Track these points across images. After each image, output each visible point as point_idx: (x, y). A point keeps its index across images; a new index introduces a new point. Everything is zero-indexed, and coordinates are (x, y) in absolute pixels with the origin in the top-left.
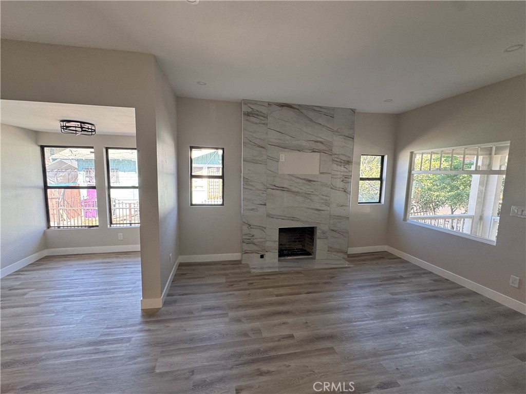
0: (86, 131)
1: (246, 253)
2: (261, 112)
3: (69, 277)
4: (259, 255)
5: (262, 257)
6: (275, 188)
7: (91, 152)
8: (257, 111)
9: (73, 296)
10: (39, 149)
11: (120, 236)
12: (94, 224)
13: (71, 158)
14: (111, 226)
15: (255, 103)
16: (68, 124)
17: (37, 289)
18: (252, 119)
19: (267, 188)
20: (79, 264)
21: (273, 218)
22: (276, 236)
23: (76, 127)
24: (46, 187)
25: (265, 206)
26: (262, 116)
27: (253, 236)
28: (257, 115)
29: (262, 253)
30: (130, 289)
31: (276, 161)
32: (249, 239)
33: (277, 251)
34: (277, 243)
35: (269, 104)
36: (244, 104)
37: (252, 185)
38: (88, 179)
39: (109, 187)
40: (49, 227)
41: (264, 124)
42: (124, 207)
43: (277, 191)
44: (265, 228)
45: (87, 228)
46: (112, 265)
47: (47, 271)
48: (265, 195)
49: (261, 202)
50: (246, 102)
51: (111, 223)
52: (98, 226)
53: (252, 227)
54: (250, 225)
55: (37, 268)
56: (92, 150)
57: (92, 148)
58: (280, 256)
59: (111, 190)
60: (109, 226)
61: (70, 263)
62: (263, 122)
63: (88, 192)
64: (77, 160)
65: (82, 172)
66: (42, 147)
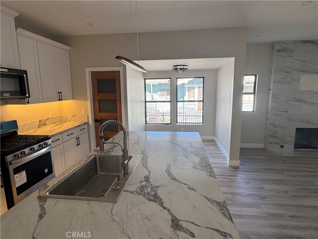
1: (271, 143)
2: (289, 48)
4: (280, 146)
5: (282, 147)
6: (295, 100)
7: (169, 81)
8: (286, 48)
10: (143, 80)
11: (182, 130)
12: (168, 123)
15: (285, 42)
16: (176, 68)
18: (281, 54)
19: (289, 100)
21: (292, 121)
22: (293, 133)
23: (179, 68)
24: (146, 102)
25: (286, 113)
26: (290, 51)
27: (276, 132)
28: (286, 50)
29: (282, 145)
31: (298, 81)
32: (273, 134)
33: (294, 144)
34: (294, 138)
35: (295, 42)
36: (277, 44)
37: (277, 98)
39: (177, 101)
40: (146, 123)
41: (290, 56)
43: (296, 102)
44: (286, 127)
48: (288, 105)
49: (284, 110)
50: (279, 43)
51: (177, 122)
52: (170, 124)
53: (276, 126)
54: (275, 125)
57: (170, 78)
58: (295, 148)
59: (178, 103)
62: (290, 55)
66: (145, 79)
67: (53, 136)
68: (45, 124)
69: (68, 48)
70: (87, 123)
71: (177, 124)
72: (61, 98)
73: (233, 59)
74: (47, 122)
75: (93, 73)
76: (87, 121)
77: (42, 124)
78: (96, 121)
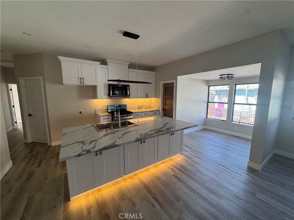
0: (230, 78)
3: (213, 138)
7: (228, 87)
9: (215, 146)
10: (208, 87)
11: (236, 128)
12: (224, 120)
13: (213, 90)
14: (232, 122)
16: (222, 76)
17: (203, 139)
20: (217, 135)
23: (225, 77)
24: (208, 102)
30: (241, 154)
38: (219, 99)
39: (234, 103)
40: (207, 117)
42: (237, 114)
45: (221, 121)
46: (231, 140)
47: (205, 134)
51: (232, 121)
52: (226, 121)
55: (202, 131)
56: (229, 86)
57: (229, 85)
59: (235, 105)
60: (231, 122)
61: (213, 133)
63: (218, 105)
64: (216, 91)
65: (217, 96)
66: (209, 86)
67: (135, 113)
68: (141, 108)
69: (155, 73)
70: (159, 110)
71: (233, 122)
72: (147, 97)
73: (260, 64)
74: (142, 107)
75: (164, 84)
76: (159, 109)
77: (140, 108)
78: (163, 110)
